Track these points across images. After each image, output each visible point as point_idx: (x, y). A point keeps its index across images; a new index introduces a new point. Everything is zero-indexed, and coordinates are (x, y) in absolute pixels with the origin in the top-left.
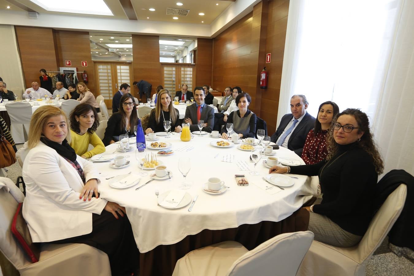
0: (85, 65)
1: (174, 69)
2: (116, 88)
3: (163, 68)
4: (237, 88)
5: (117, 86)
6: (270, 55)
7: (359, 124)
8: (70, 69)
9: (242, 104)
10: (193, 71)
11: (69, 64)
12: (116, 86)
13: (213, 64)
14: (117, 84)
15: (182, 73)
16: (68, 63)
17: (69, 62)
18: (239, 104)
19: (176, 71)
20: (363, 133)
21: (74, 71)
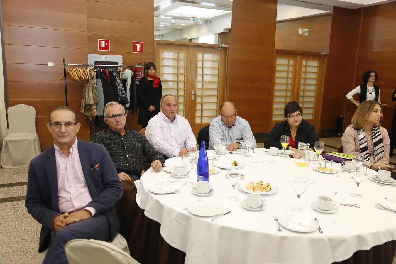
0: (138, 50)
2: (193, 99)
5: (195, 96)
8: (108, 58)
11: (106, 48)
12: (193, 96)
14: (195, 92)
16: (103, 44)
17: (107, 42)
19: (295, 67)
21: (116, 63)
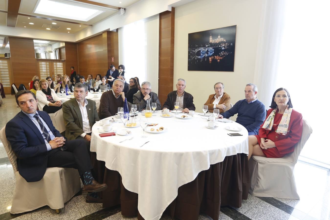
1: (48, 63)
3: (39, 63)
4: (99, 75)
6: (113, 58)
7: (134, 81)
9: (103, 80)
10: (63, 65)
13: (78, 60)
15: (55, 66)
18: (102, 80)
20: (135, 83)
